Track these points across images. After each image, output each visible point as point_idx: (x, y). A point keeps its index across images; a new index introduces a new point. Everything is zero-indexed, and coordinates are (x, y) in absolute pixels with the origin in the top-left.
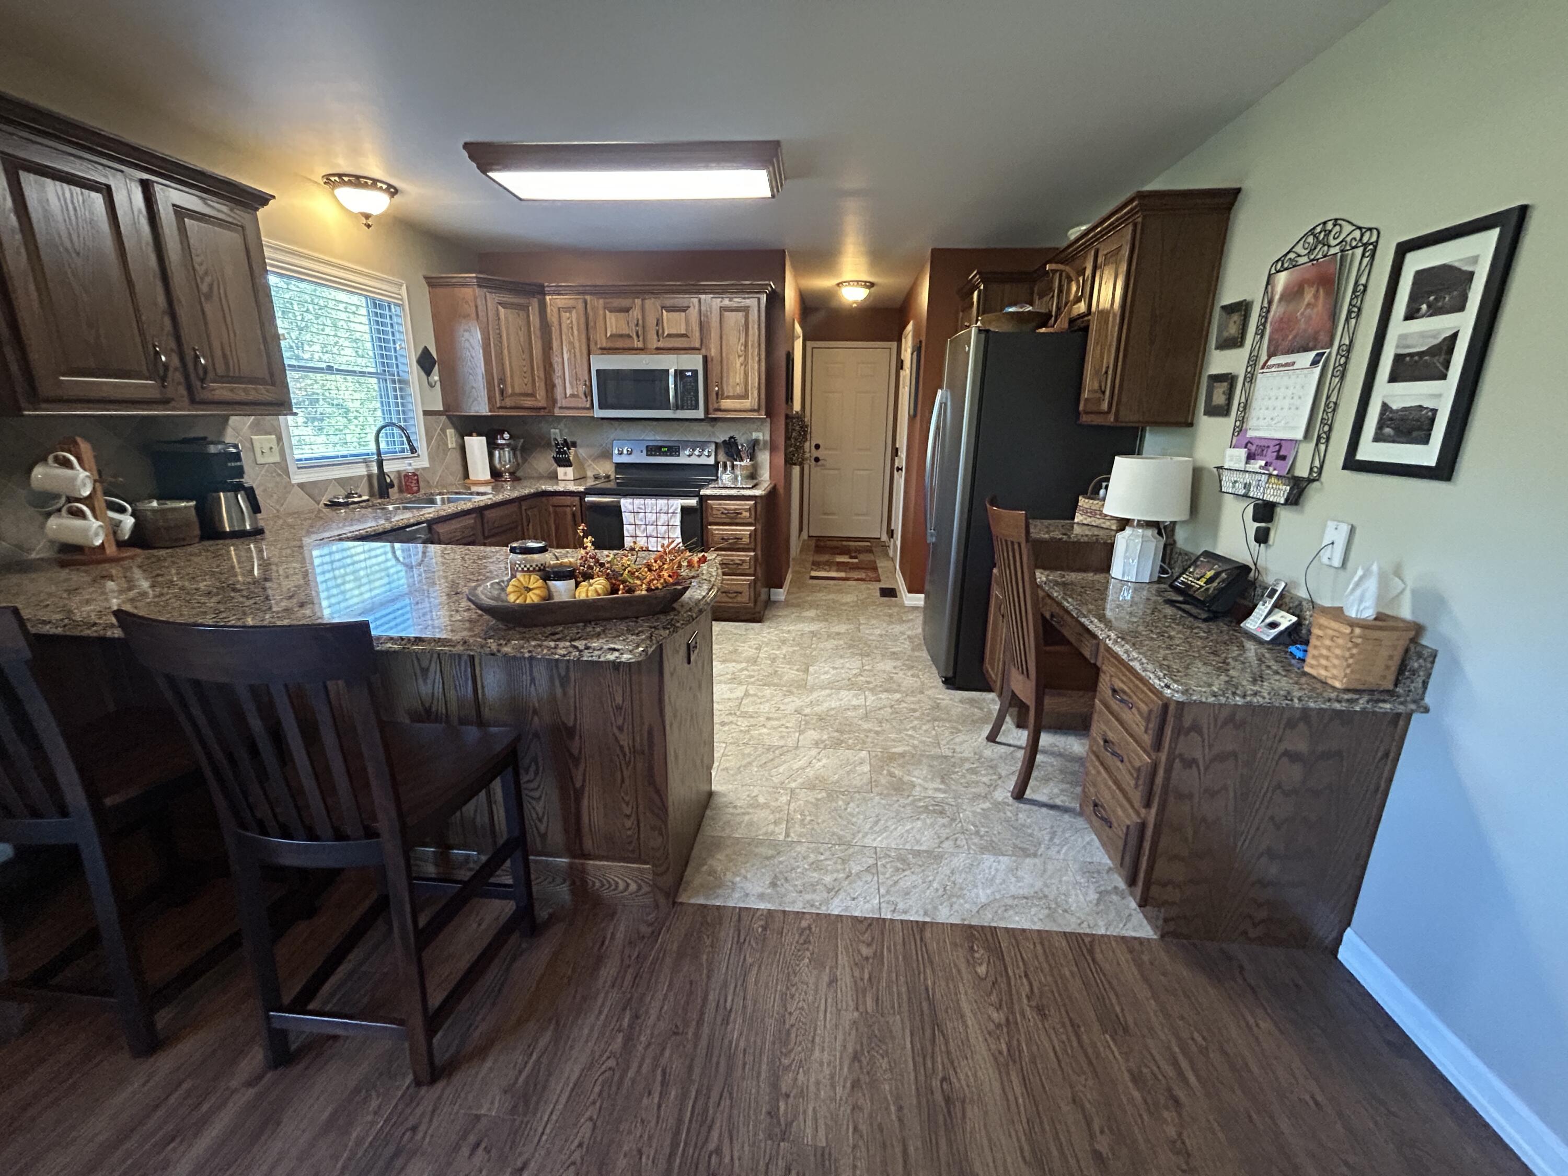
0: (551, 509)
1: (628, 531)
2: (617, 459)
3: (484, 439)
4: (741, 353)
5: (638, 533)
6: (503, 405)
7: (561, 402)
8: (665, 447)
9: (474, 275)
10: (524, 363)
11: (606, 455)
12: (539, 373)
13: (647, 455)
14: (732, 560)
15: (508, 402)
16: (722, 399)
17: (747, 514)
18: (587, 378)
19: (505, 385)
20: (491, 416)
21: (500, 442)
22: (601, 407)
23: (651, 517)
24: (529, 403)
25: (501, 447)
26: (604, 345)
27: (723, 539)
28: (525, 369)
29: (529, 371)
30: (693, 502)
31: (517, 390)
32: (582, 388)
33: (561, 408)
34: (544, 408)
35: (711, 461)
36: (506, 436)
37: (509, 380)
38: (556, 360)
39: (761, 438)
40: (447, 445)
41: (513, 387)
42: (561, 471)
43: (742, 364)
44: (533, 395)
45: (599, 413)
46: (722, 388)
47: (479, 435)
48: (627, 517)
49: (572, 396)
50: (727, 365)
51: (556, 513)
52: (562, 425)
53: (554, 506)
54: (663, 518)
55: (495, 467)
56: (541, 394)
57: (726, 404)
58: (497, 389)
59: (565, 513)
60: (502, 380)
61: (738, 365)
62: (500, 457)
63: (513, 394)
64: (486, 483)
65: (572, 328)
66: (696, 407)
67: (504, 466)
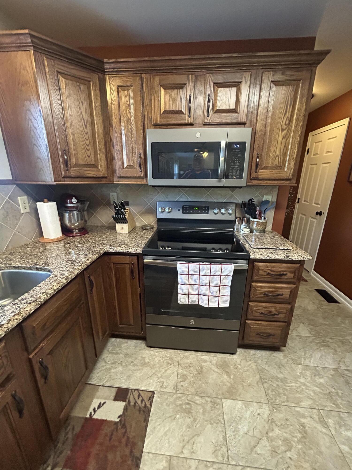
0: (112, 266)
1: (182, 290)
2: (160, 216)
3: (54, 204)
4: (284, 127)
5: (191, 291)
6: (68, 174)
7: (119, 172)
8: (196, 207)
9: (26, 31)
10: (87, 136)
11: (152, 211)
12: (100, 146)
13: (183, 213)
14: (270, 312)
15: (73, 172)
16: (260, 169)
17: (292, 275)
18: (141, 152)
19: (69, 156)
20: (57, 185)
21: (70, 205)
22: (154, 177)
23: (205, 280)
24: (91, 173)
25: (70, 210)
26: (158, 121)
27: (265, 294)
28: (88, 142)
29: (92, 143)
30: (243, 265)
31: (81, 162)
32: (136, 161)
33: (120, 177)
34: (105, 178)
35: (232, 218)
36: (74, 200)
37: (72, 151)
38: (114, 135)
39: (270, 200)
40: (19, 211)
41: (76, 159)
42: (119, 226)
43: (283, 138)
44: (95, 166)
45: (151, 181)
46: (261, 160)
47: (49, 200)
48: (182, 279)
49: (129, 167)
50: (270, 138)
51: (117, 270)
52: (118, 190)
53: (114, 263)
54: (216, 280)
55: (66, 226)
56: (102, 166)
57: (263, 174)
58: (61, 159)
59: (124, 269)
60: (66, 152)
61: (280, 138)
62: (70, 217)
63: (78, 165)
64: (58, 240)
65: (129, 105)
66: (240, 177)
67: (74, 224)
